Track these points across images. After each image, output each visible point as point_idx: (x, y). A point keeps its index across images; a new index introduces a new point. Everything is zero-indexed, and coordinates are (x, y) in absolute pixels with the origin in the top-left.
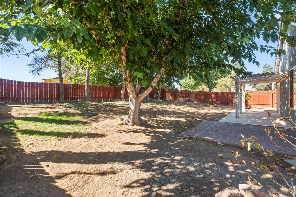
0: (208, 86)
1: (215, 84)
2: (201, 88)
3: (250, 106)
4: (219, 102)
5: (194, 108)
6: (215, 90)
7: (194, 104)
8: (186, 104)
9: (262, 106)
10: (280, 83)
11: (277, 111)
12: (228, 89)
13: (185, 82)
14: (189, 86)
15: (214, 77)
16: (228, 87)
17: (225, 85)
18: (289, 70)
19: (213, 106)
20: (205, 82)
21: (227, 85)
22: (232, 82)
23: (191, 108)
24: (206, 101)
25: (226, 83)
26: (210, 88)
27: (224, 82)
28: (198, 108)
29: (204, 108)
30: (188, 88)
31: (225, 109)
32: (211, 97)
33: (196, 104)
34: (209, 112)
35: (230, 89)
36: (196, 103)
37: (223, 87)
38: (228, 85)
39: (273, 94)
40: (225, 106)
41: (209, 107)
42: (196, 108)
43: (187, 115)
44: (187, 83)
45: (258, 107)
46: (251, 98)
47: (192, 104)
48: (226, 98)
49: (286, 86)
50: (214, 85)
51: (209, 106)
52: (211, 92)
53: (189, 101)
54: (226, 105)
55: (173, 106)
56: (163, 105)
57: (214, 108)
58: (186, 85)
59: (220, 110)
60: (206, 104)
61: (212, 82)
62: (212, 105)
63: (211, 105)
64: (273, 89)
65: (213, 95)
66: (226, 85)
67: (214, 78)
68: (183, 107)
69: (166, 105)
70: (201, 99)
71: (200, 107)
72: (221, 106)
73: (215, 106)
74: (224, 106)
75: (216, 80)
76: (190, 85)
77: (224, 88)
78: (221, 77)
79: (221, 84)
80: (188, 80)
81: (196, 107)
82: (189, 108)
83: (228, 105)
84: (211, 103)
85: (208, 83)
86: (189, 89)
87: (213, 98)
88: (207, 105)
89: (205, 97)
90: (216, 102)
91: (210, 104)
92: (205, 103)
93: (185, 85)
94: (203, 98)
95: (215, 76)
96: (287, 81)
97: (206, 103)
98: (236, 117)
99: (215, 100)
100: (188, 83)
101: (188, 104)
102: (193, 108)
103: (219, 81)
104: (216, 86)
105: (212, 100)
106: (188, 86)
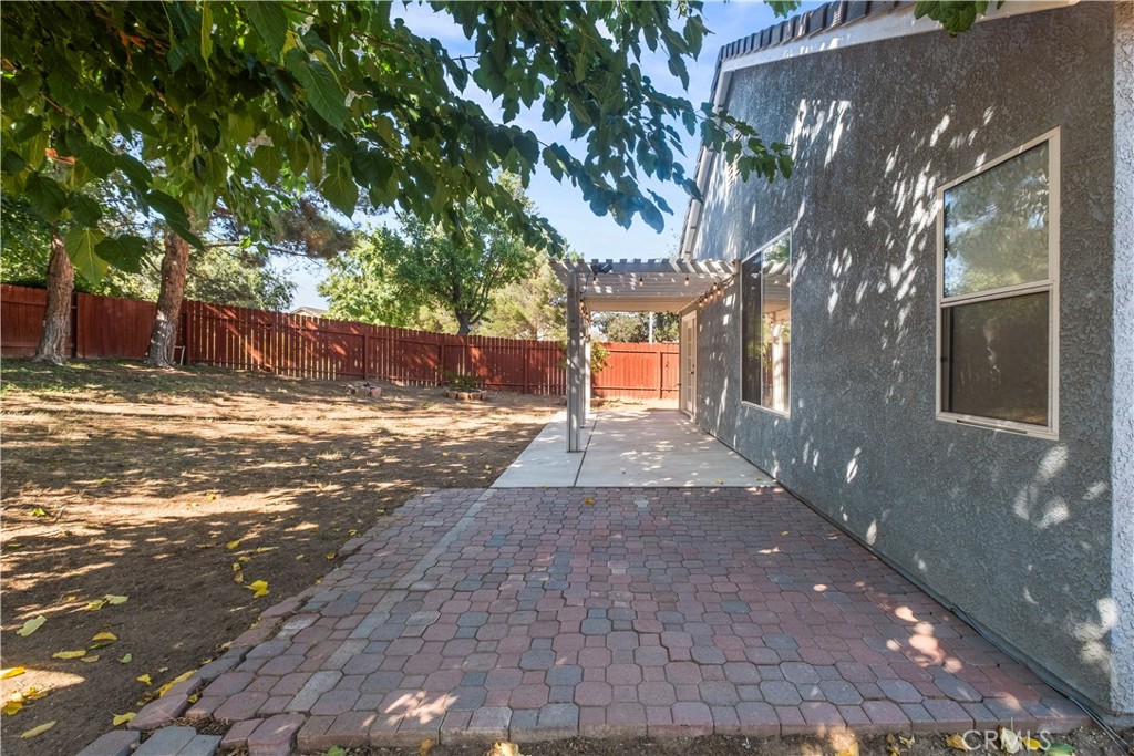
0: (457, 310)
1: (483, 304)
2: (431, 322)
3: (602, 396)
4: (497, 380)
5: (383, 409)
6: (483, 330)
7: (385, 392)
8: (343, 392)
9: (634, 396)
10: (695, 312)
11: (682, 412)
12: (527, 333)
13: (355, 288)
14: (374, 308)
15: (481, 275)
16: (528, 324)
17: (520, 317)
18: (740, 261)
19: (474, 398)
20: (443, 294)
21: (526, 315)
22: (541, 308)
23: (366, 411)
24: (444, 376)
25: (522, 311)
26: (463, 317)
27: (517, 305)
28: (405, 410)
29: (435, 408)
30: (368, 315)
31: (523, 411)
32: (469, 357)
33: (399, 392)
34: (453, 430)
35: (534, 331)
36: (398, 383)
37: (512, 323)
38: (529, 314)
39: (662, 354)
40: (521, 397)
41: (458, 404)
42: (392, 408)
43: (322, 461)
44: (366, 292)
45: (624, 399)
46: (606, 365)
47: (377, 390)
48: (524, 364)
49: (726, 319)
50: (479, 307)
51: (458, 398)
52: (465, 338)
53: (362, 375)
54: (523, 392)
55: (250, 404)
56: (174, 399)
57: (477, 406)
58: (359, 304)
59: (503, 416)
60: (445, 388)
61: (470, 292)
62: (469, 391)
63: (466, 395)
64: (651, 338)
65: (475, 352)
66: (523, 318)
67: (481, 280)
68: (323, 406)
69: (197, 396)
70: (425, 366)
71: (414, 406)
72: (506, 397)
73: (481, 399)
74: (516, 398)
75: (488, 287)
76: (380, 302)
77: (517, 326)
78: (507, 278)
79: (506, 310)
80: (368, 282)
81: (393, 405)
82: (352, 412)
83: (530, 392)
84: (468, 385)
85: (455, 299)
86: (372, 319)
87: (475, 365)
88: (447, 396)
89: (440, 357)
90: (488, 382)
91: (463, 391)
92: (439, 385)
93: (352, 303)
94: (434, 361)
95: (484, 272)
96: (729, 301)
97: (446, 384)
98: (570, 451)
99: (483, 371)
100: (370, 293)
101: (353, 392)
102: (379, 414)
103: (497, 294)
104: (487, 315)
105: (469, 374)
106: (368, 307)
